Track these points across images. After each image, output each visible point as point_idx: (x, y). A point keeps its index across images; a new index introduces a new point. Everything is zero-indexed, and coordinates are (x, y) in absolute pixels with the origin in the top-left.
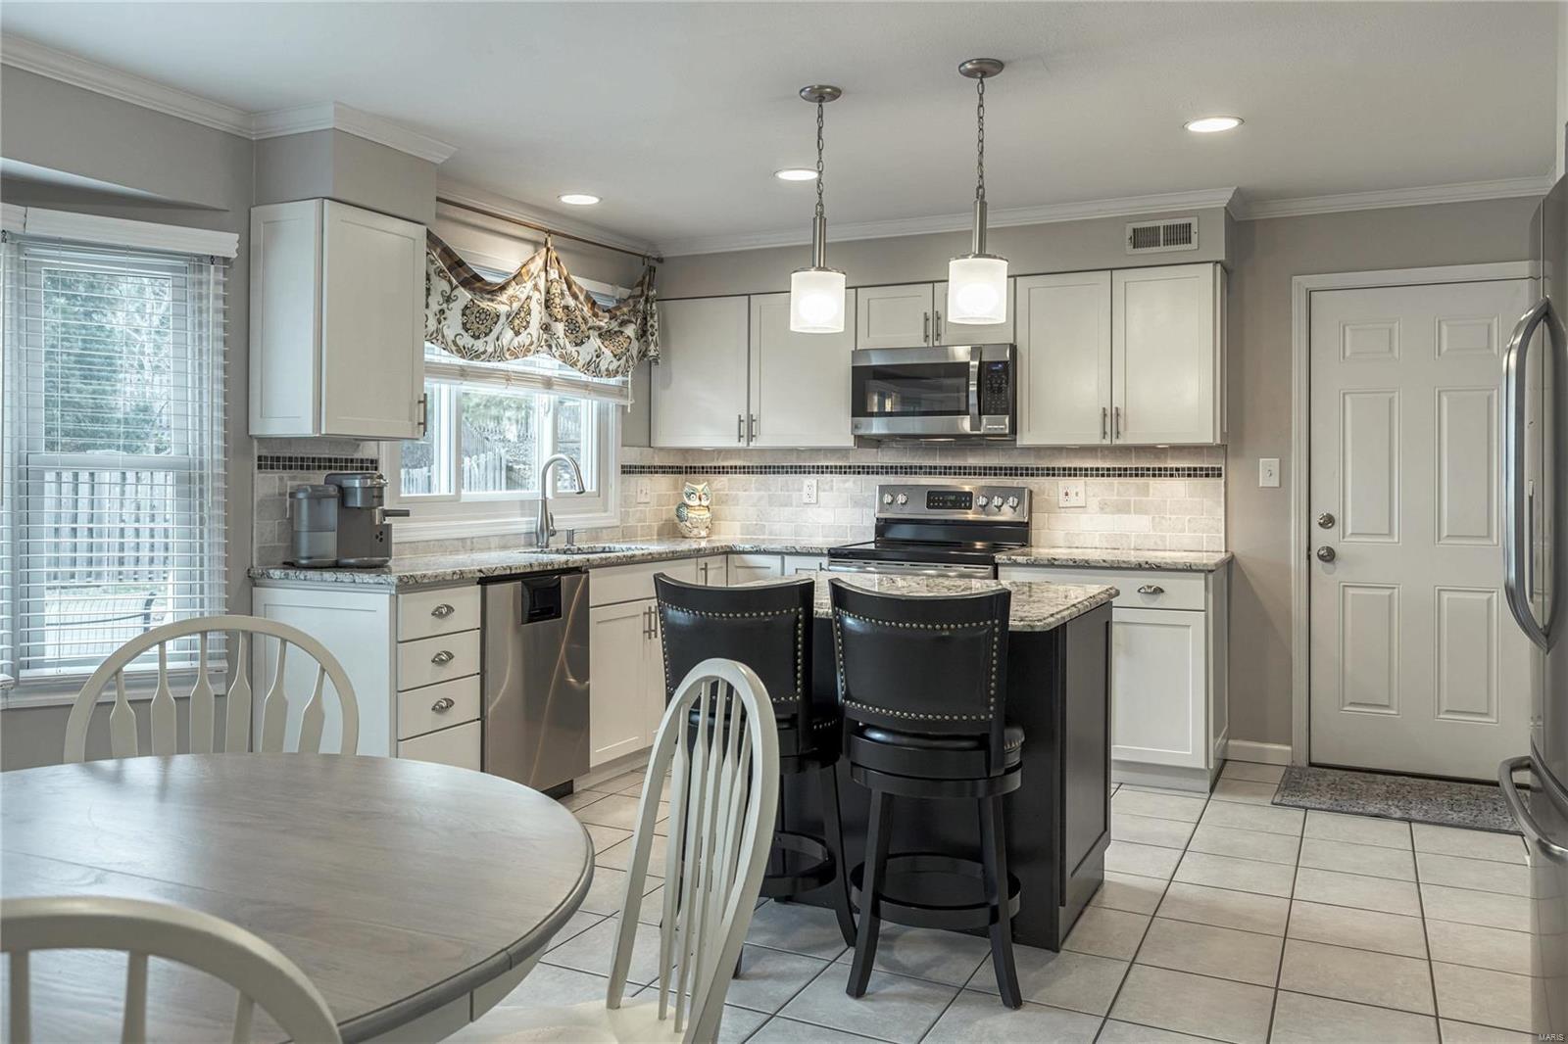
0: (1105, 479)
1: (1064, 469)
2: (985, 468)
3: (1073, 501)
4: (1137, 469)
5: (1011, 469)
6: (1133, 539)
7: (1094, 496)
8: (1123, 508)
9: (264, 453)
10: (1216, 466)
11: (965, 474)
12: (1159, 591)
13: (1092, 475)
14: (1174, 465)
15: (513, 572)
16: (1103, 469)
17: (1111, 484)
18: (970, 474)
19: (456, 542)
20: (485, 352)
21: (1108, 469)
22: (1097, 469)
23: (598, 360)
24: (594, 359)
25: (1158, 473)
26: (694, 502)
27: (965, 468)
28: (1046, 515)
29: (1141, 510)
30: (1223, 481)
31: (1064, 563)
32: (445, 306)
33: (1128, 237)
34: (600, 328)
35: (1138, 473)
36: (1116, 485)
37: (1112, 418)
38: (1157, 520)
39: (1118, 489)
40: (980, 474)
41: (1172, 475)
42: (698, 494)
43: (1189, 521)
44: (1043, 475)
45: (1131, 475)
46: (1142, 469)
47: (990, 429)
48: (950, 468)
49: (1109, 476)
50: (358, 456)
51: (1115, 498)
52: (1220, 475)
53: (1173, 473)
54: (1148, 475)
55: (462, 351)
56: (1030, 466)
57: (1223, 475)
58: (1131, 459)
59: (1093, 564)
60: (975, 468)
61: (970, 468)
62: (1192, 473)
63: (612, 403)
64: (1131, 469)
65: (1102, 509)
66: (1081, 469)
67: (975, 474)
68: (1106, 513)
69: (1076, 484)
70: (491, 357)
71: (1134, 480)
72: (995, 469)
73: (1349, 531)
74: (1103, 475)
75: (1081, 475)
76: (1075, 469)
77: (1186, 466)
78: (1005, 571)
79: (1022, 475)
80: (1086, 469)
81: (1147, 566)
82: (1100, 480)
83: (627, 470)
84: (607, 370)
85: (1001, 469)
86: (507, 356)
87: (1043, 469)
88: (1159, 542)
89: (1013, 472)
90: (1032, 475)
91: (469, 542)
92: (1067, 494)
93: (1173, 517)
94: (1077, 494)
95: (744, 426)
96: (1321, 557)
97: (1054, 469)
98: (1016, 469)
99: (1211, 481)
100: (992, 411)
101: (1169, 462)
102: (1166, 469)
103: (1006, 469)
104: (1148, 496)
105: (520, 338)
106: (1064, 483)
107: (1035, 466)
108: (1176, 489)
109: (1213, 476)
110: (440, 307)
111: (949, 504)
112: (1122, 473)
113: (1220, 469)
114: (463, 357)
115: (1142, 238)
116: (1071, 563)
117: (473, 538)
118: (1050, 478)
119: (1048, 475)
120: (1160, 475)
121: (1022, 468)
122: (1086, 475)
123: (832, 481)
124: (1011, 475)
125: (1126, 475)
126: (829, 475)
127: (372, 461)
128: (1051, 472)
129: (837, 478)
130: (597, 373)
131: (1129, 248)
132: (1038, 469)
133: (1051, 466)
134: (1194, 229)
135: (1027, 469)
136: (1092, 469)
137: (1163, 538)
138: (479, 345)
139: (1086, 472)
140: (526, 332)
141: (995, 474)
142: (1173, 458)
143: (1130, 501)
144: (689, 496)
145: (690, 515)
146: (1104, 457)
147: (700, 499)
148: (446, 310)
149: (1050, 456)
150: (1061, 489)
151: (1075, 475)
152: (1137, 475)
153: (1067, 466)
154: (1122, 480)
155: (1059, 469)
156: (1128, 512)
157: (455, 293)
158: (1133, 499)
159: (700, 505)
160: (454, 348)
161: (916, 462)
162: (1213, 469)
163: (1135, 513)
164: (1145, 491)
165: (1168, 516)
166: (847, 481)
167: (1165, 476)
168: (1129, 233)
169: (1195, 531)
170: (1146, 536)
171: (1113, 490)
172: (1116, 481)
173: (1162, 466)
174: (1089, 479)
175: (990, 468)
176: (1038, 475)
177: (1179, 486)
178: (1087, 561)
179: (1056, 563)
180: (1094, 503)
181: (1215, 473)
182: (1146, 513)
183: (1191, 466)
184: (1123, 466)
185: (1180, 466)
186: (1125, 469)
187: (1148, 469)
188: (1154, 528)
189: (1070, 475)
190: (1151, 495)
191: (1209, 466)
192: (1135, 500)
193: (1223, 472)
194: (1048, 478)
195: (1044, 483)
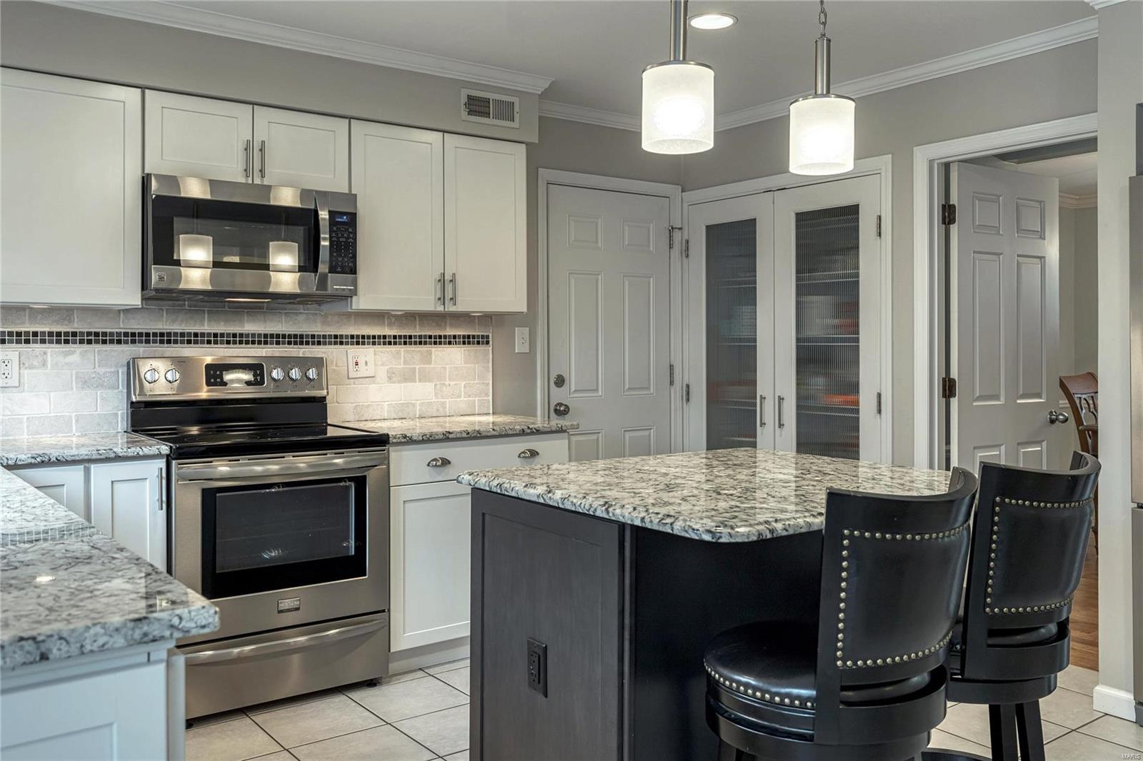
0: (393, 348)
1: (352, 337)
2: (266, 336)
3: (363, 371)
4: (420, 337)
5: (295, 336)
6: (418, 408)
7: (382, 365)
8: (408, 377)
10: (486, 334)
11: (241, 342)
12: (534, 454)
13: (379, 344)
14: (452, 333)
16: (390, 337)
18: (247, 343)
21: (395, 337)
22: (385, 337)
25: (438, 340)
27: (241, 335)
28: (335, 387)
29: (425, 378)
30: (491, 348)
33: (463, 102)
35: (422, 341)
36: (402, 353)
37: (446, 283)
38: (438, 387)
39: (404, 357)
40: (260, 343)
41: (450, 343)
43: (465, 387)
44: (330, 343)
45: (415, 343)
46: (425, 336)
47: (336, 289)
48: (222, 335)
49: (395, 343)
51: (402, 366)
52: (488, 343)
53: (451, 341)
54: (430, 343)
56: (316, 333)
57: (491, 343)
59: (484, 434)
60: (253, 335)
61: (247, 335)
62: (467, 340)
64: (415, 336)
65: (390, 378)
66: (369, 337)
67: (253, 342)
68: (395, 382)
69: (367, 354)
71: (419, 348)
72: (278, 336)
73: (573, 389)
74: (390, 343)
75: (369, 344)
76: (363, 337)
77: (462, 333)
78: (396, 451)
79: (307, 343)
80: (374, 337)
81: (529, 431)
82: (388, 348)
85: (284, 336)
87: (330, 337)
88: (441, 409)
89: (299, 340)
90: (319, 343)
92: (356, 364)
93: (452, 383)
94: (366, 363)
96: (556, 411)
97: (341, 337)
98: (302, 336)
99: (481, 348)
100: (339, 270)
101: (448, 329)
102: (445, 337)
103: (290, 336)
104: (430, 363)
106: (354, 351)
107: (322, 333)
108: (454, 355)
109: (483, 343)
112: (407, 340)
113: (488, 337)
115: (477, 106)
118: (338, 346)
119: (336, 343)
120: (440, 343)
121: (307, 336)
122: (374, 343)
123: (45, 353)
124: (296, 343)
125: (411, 343)
126: (38, 345)
128: (338, 340)
129: (53, 352)
131: (464, 114)
132: (324, 337)
133: (338, 334)
134: (517, 108)
135: (313, 336)
136: (379, 337)
137: (443, 404)
139: (374, 340)
141: (278, 343)
142: (452, 326)
143: (415, 368)
146: (390, 325)
149: (338, 322)
150: (350, 360)
151: (363, 343)
152: (420, 343)
153: (355, 333)
154: (408, 348)
155: (347, 337)
156: (413, 380)
158: (417, 367)
161: (177, 327)
162: (483, 337)
163: (420, 381)
164: (427, 359)
165: (447, 383)
166: (73, 353)
167: (445, 343)
168: (464, 99)
169: (469, 396)
170: (430, 404)
171: (400, 358)
172: (402, 349)
173: (442, 334)
174: (378, 348)
175: (272, 336)
176: (325, 343)
177: (456, 354)
180: (382, 373)
181: (484, 341)
182: (430, 381)
183: (466, 333)
184: (408, 334)
185: (457, 333)
186: (410, 337)
187: (430, 337)
188: (436, 395)
189: (358, 343)
190: (433, 363)
191: (480, 334)
192: (419, 368)
193: (490, 340)
194: (336, 346)
195: (332, 352)
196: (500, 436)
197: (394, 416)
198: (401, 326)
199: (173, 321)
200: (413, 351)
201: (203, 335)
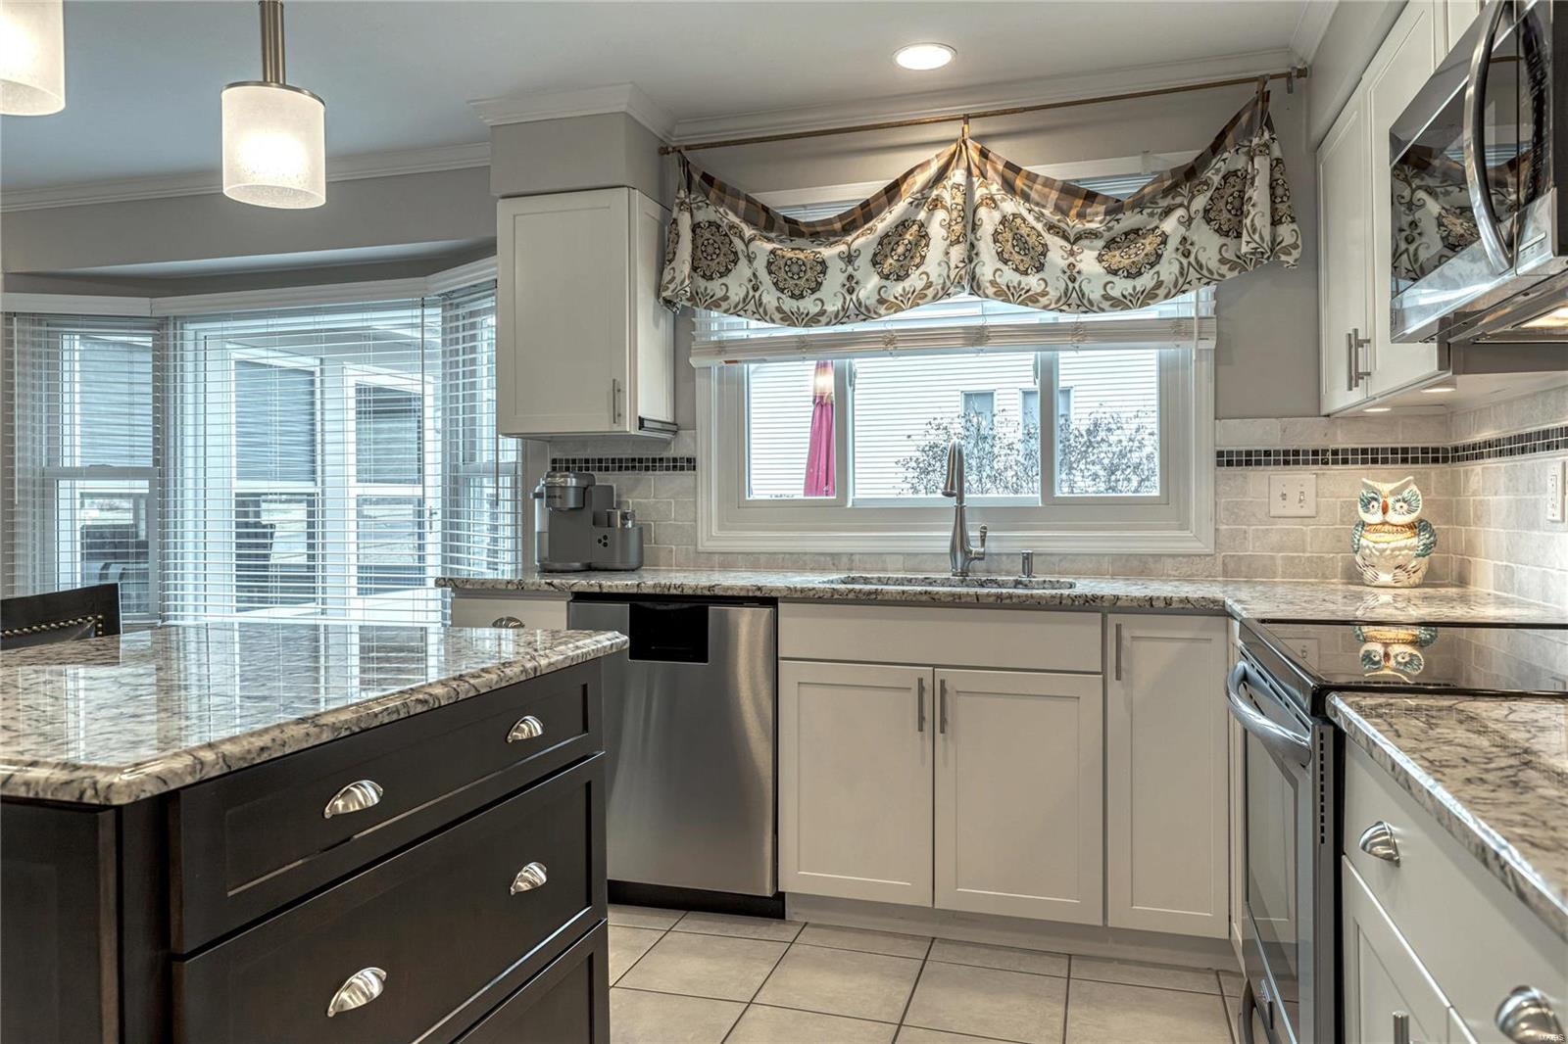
9: (557, 455)
19: (822, 559)
20: (823, 313)
23: (1078, 286)
24: (1071, 284)
26: (1374, 517)
34: (1094, 235)
42: (1381, 500)
50: (665, 455)
55: (788, 319)
70: (841, 317)
84: (1106, 297)
86: (882, 311)
91: (845, 559)
105: (907, 284)
110: (751, 271)
114: (793, 324)
117: (852, 554)
127: (689, 460)
130: (1086, 305)
138: (809, 305)
140: (918, 272)
144: (1366, 504)
147: (1385, 510)
157: (752, 247)
159: (1384, 523)
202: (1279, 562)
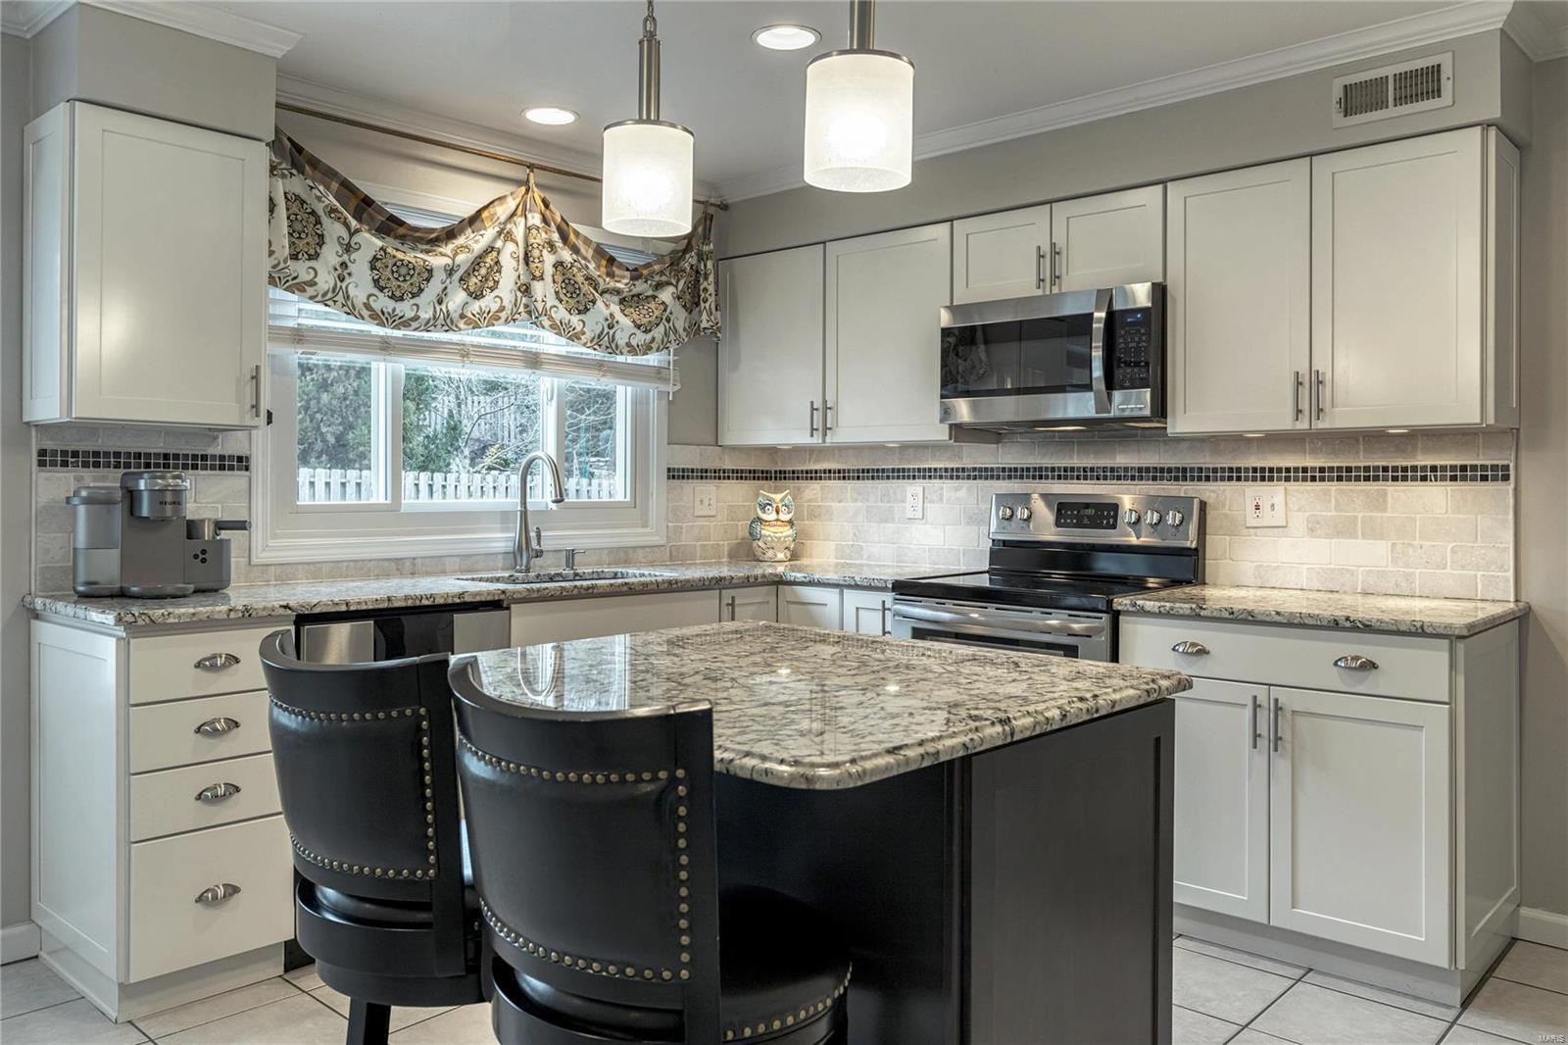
0: (1318, 486)
1: (1255, 470)
2: (1140, 469)
3: (1267, 517)
4: (1367, 469)
5: (1177, 470)
6: (1360, 577)
7: (1299, 510)
8: (1344, 530)
9: (49, 445)
10: (1500, 463)
12: (1370, 666)
13: (1296, 479)
14: (1429, 462)
15: (352, 608)
16: (1313, 469)
17: (1327, 493)
19: (386, 564)
20: (416, 318)
21: (1322, 470)
22: (1305, 470)
23: (611, 332)
24: (606, 330)
25: (1401, 475)
26: (770, 516)
28: (1228, 538)
29: (1373, 532)
30: (1512, 486)
31: (1215, 614)
32: (345, 257)
33: (1335, 99)
34: (618, 292)
35: (1369, 475)
36: (1333, 494)
37: (1311, 387)
38: (1399, 547)
39: (1336, 499)
40: (1133, 478)
41: (1424, 479)
42: (775, 506)
43: (1453, 551)
44: (1222, 479)
45: (1357, 479)
46: (1376, 468)
47: (1123, 410)
49: (1322, 479)
50: (210, 451)
51: (1333, 513)
52: (1506, 478)
53: (1424, 475)
54: (1385, 479)
55: (378, 317)
56: (1204, 466)
57: (1512, 477)
58: (1357, 453)
59: (1260, 618)
60: (1126, 469)
61: (1120, 469)
62: (1458, 474)
63: (652, 389)
64: (1358, 469)
65: (1312, 530)
66: (1279, 470)
68: (1320, 537)
69: (1275, 494)
70: (428, 326)
71: (1363, 486)
74: (1313, 479)
75: (1279, 479)
76: (1271, 470)
77: (1449, 463)
78: (1130, 622)
79: (1192, 479)
80: (1288, 470)
81: (1348, 624)
82: (1309, 486)
83: (675, 474)
84: (628, 344)
86: (462, 325)
87: (1223, 469)
88: (1404, 585)
89: (1182, 474)
90: (1208, 479)
91: (408, 563)
92: (1257, 507)
93: (1427, 544)
94: (1273, 507)
95: (818, 416)
97: (1239, 470)
98: (1185, 470)
99: (1489, 487)
100: (1127, 384)
101: (1420, 458)
102: (1414, 468)
103: (1169, 470)
104: (1385, 510)
105: (483, 303)
106: (1252, 491)
107: (1211, 466)
108: (1431, 500)
109: (1495, 479)
110: (340, 260)
111: (1086, 521)
112: (1344, 475)
113: (1506, 468)
114: (382, 324)
115: (1359, 98)
116: (1226, 615)
117: (414, 559)
118: (1234, 483)
119: (1230, 479)
120: (1405, 479)
121: (1192, 469)
122: (1288, 479)
123: (942, 488)
124: (1176, 479)
125: (1349, 479)
126: (937, 481)
127: (240, 459)
128: (1235, 475)
129: (947, 485)
130: (613, 348)
131: (1338, 119)
132: (1215, 470)
133: (1234, 466)
134: (1446, 72)
135: (1200, 470)
136: (1296, 469)
137: (1409, 577)
138: (405, 308)
139: (1288, 475)
140: (493, 294)
142: (1427, 451)
143: (1356, 517)
144: (763, 508)
145: (763, 532)
146: (1314, 452)
147: (778, 512)
148: (349, 264)
149: (1233, 450)
150: (1248, 502)
151: (1271, 479)
152: (1367, 479)
153: (1259, 464)
154: (1344, 485)
155: (1247, 470)
156: (1353, 535)
157: (356, 239)
158: (1360, 515)
159: (777, 520)
160: (365, 313)
161: (1047, 461)
162: (1494, 468)
163: (1364, 536)
164: (1380, 503)
165: (1417, 543)
166: (960, 488)
167: (1414, 479)
168: (1337, 92)
169: (1463, 568)
170: (1383, 574)
171: (1330, 501)
172: (1334, 487)
173: (1409, 463)
174: (1292, 486)
175: (1148, 470)
176: (1215, 479)
177: (1436, 496)
178: (1250, 613)
179: (1203, 613)
180: (1299, 521)
181: (1501, 474)
182: (1382, 537)
183: (1459, 463)
184: (1344, 465)
185: (1439, 463)
186: (1349, 469)
187: (1385, 469)
188: (1395, 561)
189: (1263, 479)
190: (1389, 510)
191: (1488, 463)
192: (1363, 517)
193: (1512, 472)
194: (1231, 483)
195: (1224, 490)
196: (1290, 625)
197: (1317, 585)
198: (1335, 453)
199: (1044, 455)
200: (1352, 491)
201: (1072, 469)
202: (698, 549)
